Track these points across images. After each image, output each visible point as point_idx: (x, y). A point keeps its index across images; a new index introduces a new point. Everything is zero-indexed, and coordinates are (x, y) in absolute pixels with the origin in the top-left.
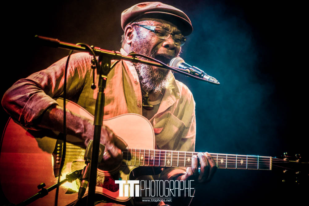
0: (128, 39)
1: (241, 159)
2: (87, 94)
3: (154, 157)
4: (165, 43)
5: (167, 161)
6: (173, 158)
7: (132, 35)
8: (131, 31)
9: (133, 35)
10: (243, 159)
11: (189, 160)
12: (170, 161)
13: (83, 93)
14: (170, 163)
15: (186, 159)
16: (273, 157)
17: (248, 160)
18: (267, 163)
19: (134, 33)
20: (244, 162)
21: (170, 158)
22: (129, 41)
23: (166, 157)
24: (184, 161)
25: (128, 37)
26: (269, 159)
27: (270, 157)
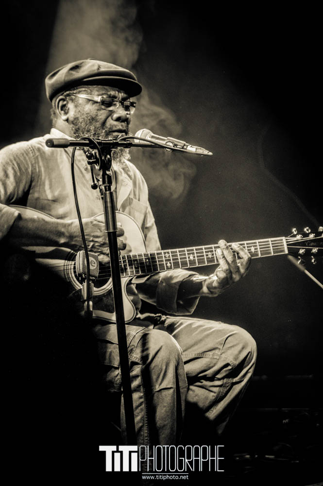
0: (62, 115)
1: (251, 247)
2: (36, 195)
3: (150, 262)
4: (115, 116)
5: (166, 264)
6: (173, 259)
7: (67, 108)
8: (65, 103)
9: (69, 109)
10: (254, 246)
11: (192, 258)
12: (170, 263)
13: (31, 194)
14: (171, 266)
15: (189, 257)
16: (286, 237)
17: (260, 245)
18: (281, 245)
19: (71, 106)
20: (255, 249)
21: (169, 260)
22: (65, 117)
23: (164, 259)
24: (186, 261)
25: (63, 112)
26: (282, 240)
27: (283, 238)
